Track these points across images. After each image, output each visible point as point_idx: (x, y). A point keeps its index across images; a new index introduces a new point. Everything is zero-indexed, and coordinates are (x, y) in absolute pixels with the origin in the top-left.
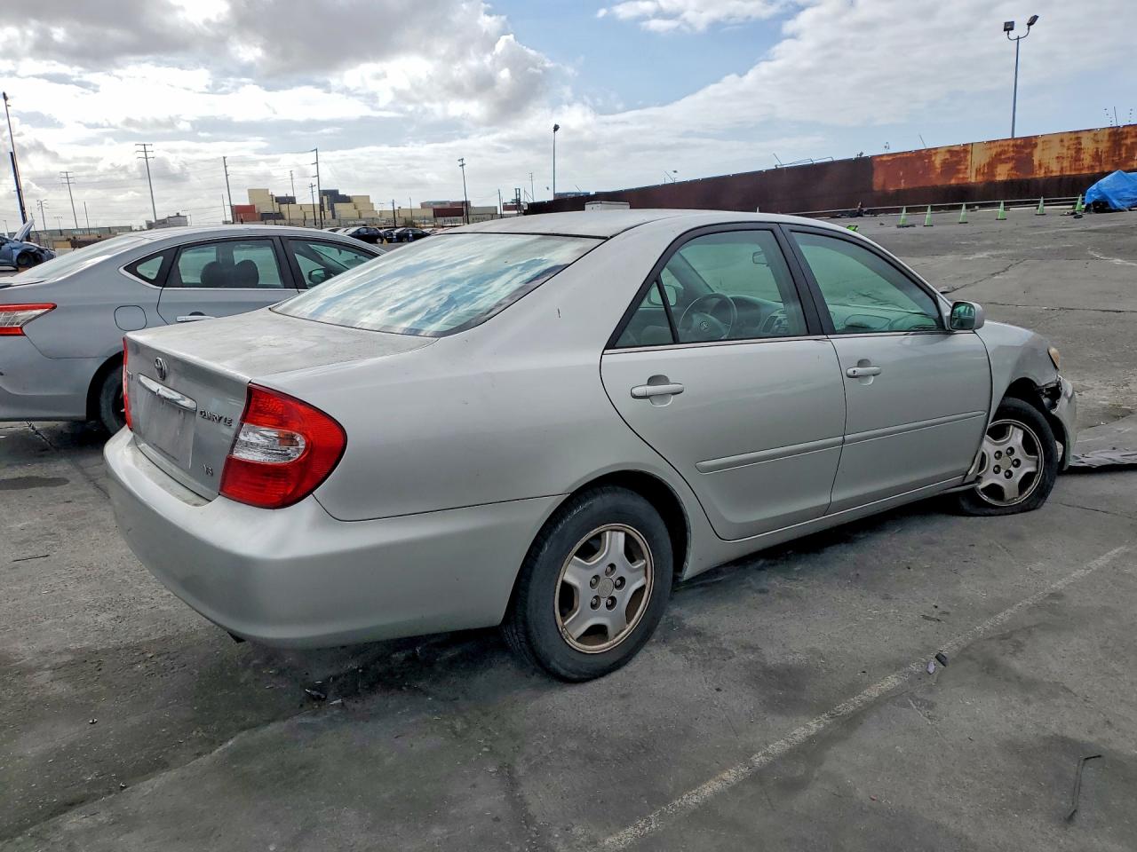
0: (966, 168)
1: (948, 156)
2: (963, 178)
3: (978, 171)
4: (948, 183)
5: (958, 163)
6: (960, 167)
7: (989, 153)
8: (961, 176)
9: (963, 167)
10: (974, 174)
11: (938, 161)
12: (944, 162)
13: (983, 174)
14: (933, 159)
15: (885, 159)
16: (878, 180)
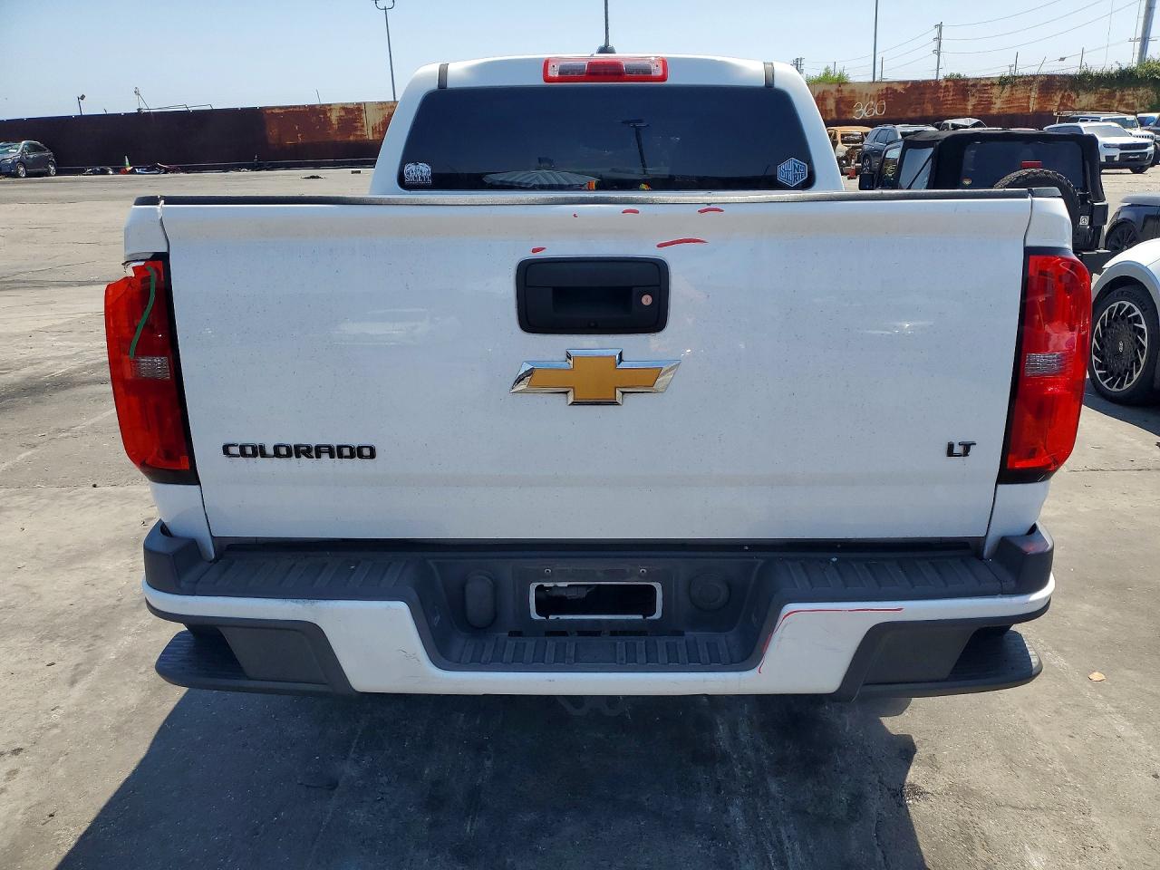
0: (363, 126)
1: (343, 113)
2: (361, 136)
3: (374, 129)
4: (347, 139)
5: (355, 120)
6: (356, 124)
7: (381, 113)
8: (359, 133)
9: (359, 124)
10: (370, 132)
11: (334, 117)
12: (340, 119)
13: (379, 131)
14: (329, 115)
15: (277, 111)
16: (273, 132)
